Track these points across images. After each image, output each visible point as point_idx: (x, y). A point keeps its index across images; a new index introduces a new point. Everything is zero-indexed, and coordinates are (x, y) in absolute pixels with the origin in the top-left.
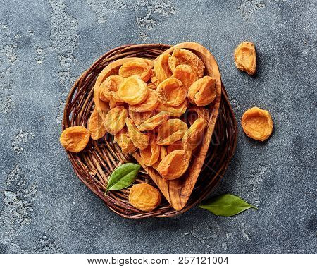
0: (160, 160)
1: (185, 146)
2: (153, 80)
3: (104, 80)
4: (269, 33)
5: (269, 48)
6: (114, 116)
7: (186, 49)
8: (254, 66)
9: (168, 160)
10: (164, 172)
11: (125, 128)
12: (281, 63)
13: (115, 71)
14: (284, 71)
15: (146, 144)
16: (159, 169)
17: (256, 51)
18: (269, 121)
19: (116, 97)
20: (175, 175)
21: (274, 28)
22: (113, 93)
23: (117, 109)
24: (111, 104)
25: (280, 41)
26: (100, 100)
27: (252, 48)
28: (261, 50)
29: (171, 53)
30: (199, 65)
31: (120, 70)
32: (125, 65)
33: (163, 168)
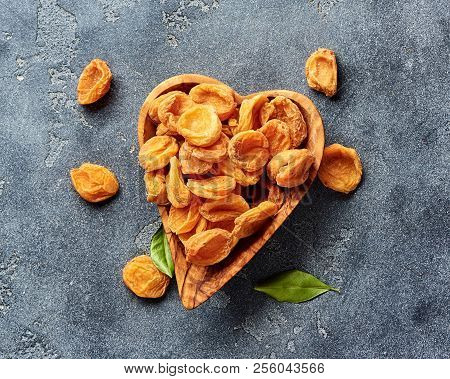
0: (193, 232)
1: (237, 229)
2: (232, 123)
3: (165, 92)
6: (160, 146)
7: (293, 101)
9: (204, 237)
10: (192, 251)
11: (167, 169)
13: (186, 88)
15: (185, 204)
16: (187, 244)
22: (171, 117)
23: (166, 139)
24: (161, 128)
29: (271, 98)
30: (301, 129)
31: (193, 90)
32: (203, 86)
33: (194, 244)
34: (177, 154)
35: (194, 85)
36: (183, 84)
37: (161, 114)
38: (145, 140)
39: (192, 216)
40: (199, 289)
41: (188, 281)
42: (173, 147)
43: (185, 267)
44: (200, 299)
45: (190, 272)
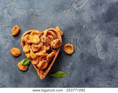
0: (39, 63)
1: (47, 59)
3: (25, 35)
4: (73, 20)
6: (27, 47)
10: (40, 67)
11: (29, 52)
12: (77, 30)
13: (29, 33)
14: (77, 32)
15: (35, 57)
18: (73, 48)
19: (28, 41)
20: (43, 68)
22: (28, 40)
23: (28, 45)
24: (26, 43)
25: (76, 23)
26: (23, 41)
31: (31, 33)
32: (33, 32)
33: (39, 65)
34: (31, 48)
35: (31, 32)
36: (28, 33)
37: (25, 40)
38: (23, 46)
39: (38, 60)
40: (43, 75)
41: (40, 74)
43: (39, 71)
44: (44, 77)
45: (40, 72)
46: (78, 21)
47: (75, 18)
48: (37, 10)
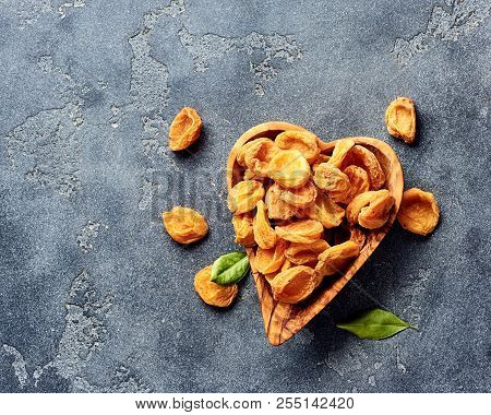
0: (279, 271)
3: (252, 139)
4: (434, 86)
5: (434, 105)
6: (246, 191)
8: (413, 130)
9: (289, 275)
10: (279, 289)
15: (271, 245)
16: (273, 282)
17: (416, 111)
21: (441, 78)
22: (258, 163)
23: (252, 184)
24: (248, 174)
25: (449, 96)
27: (410, 106)
28: (423, 108)
31: (279, 137)
33: (279, 282)
34: (264, 199)
37: (248, 160)
39: (278, 257)
40: (284, 326)
41: (273, 319)
42: (260, 192)
43: (271, 306)
44: (286, 335)
45: (276, 311)
46: (456, 89)
47: (445, 75)
48: (276, 41)
